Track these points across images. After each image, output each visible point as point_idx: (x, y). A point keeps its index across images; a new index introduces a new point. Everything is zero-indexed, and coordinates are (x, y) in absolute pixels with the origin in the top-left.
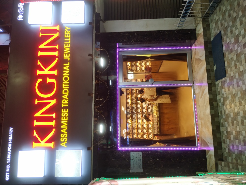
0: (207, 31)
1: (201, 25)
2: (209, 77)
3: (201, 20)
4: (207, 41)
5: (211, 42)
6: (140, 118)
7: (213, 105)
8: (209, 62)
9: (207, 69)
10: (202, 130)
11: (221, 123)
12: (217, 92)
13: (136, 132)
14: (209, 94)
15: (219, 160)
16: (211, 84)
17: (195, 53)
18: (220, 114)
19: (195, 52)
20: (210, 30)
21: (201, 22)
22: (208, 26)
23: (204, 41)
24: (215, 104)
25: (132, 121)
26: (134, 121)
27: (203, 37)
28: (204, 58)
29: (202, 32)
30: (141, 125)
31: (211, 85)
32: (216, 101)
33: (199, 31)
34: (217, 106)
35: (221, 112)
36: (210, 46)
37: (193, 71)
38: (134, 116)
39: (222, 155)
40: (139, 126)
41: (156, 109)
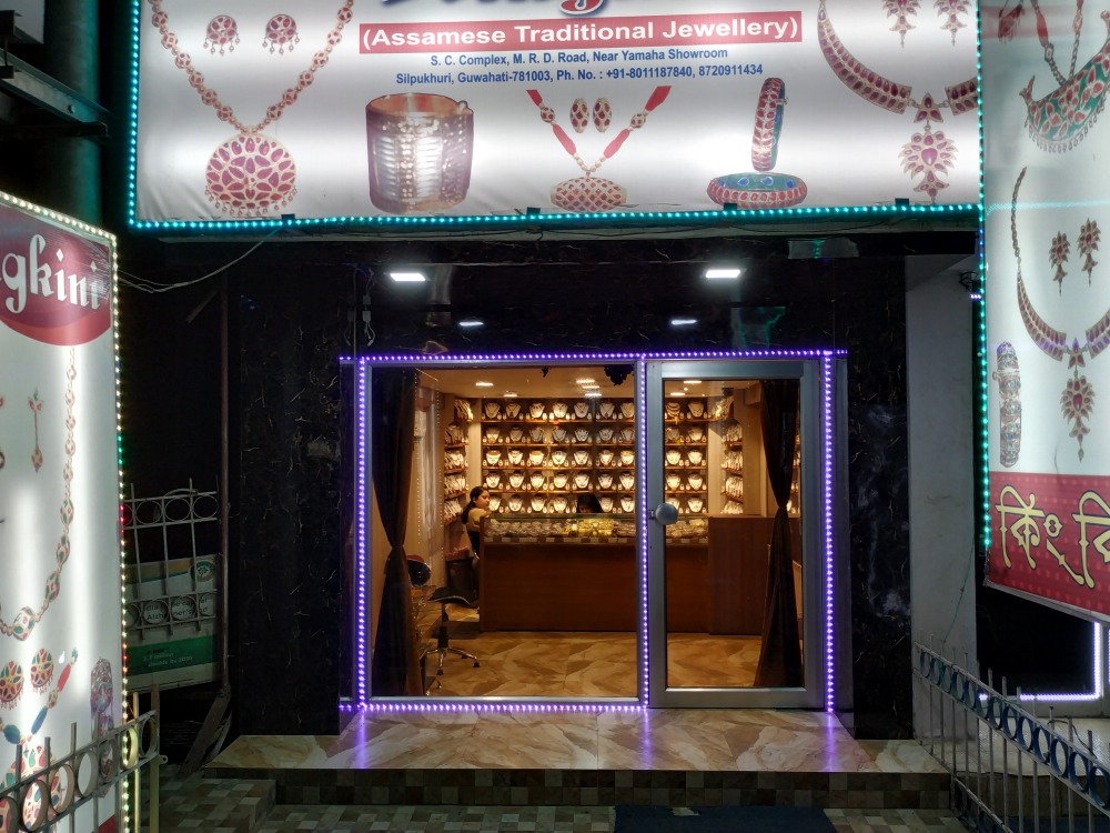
0: (880, 794)
1: (917, 769)
2: (643, 778)
3: (944, 771)
4: (826, 787)
5: (819, 806)
6: (574, 459)
7: (514, 783)
8: (719, 786)
9: (684, 773)
10: (427, 727)
11: (430, 809)
12: (570, 810)
13: (511, 441)
14: (564, 771)
15: (278, 787)
16: (612, 784)
17: (789, 728)
18: (471, 810)
19: (797, 729)
20: (887, 807)
21: (932, 767)
22: (910, 801)
23: (827, 775)
24: (519, 793)
25: (562, 426)
26: (560, 434)
27: (852, 769)
28: (746, 763)
29: (877, 767)
30: (540, 465)
31: (609, 786)
32: (534, 801)
33: (894, 753)
34: (507, 803)
35: (478, 818)
36: (803, 797)
37: (708, 711)
38: (582, 435)
39: (297, 800)
40: (536, 458)
41: (595, 533)
